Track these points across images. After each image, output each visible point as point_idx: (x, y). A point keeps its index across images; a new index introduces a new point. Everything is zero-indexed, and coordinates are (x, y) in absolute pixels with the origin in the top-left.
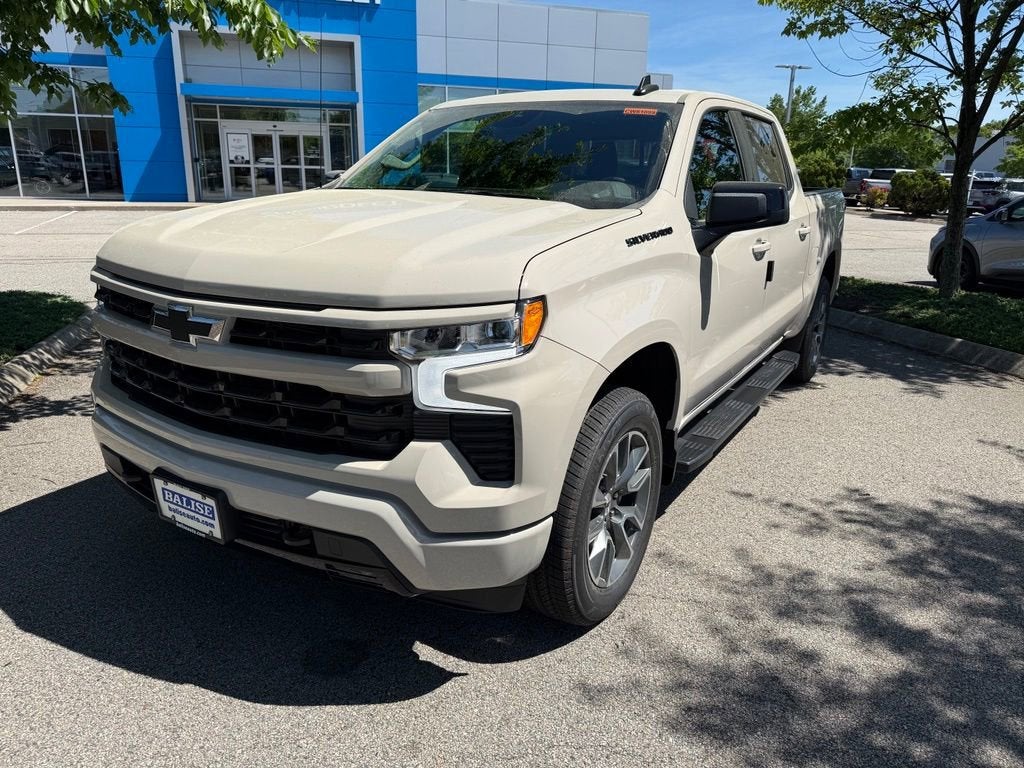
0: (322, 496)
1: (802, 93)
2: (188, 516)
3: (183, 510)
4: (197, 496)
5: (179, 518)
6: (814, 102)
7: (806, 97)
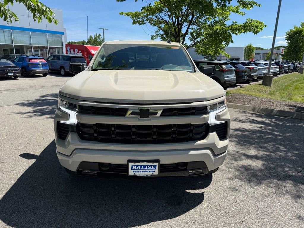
0: (192, 153)
1: (97, 35)
2: (142, 172)
3: (140, 170)
4: (151, 164)
5: (137, 174)
6: (101, 38)
7: (99, 37)
